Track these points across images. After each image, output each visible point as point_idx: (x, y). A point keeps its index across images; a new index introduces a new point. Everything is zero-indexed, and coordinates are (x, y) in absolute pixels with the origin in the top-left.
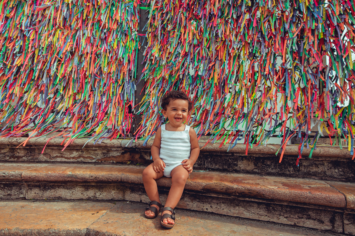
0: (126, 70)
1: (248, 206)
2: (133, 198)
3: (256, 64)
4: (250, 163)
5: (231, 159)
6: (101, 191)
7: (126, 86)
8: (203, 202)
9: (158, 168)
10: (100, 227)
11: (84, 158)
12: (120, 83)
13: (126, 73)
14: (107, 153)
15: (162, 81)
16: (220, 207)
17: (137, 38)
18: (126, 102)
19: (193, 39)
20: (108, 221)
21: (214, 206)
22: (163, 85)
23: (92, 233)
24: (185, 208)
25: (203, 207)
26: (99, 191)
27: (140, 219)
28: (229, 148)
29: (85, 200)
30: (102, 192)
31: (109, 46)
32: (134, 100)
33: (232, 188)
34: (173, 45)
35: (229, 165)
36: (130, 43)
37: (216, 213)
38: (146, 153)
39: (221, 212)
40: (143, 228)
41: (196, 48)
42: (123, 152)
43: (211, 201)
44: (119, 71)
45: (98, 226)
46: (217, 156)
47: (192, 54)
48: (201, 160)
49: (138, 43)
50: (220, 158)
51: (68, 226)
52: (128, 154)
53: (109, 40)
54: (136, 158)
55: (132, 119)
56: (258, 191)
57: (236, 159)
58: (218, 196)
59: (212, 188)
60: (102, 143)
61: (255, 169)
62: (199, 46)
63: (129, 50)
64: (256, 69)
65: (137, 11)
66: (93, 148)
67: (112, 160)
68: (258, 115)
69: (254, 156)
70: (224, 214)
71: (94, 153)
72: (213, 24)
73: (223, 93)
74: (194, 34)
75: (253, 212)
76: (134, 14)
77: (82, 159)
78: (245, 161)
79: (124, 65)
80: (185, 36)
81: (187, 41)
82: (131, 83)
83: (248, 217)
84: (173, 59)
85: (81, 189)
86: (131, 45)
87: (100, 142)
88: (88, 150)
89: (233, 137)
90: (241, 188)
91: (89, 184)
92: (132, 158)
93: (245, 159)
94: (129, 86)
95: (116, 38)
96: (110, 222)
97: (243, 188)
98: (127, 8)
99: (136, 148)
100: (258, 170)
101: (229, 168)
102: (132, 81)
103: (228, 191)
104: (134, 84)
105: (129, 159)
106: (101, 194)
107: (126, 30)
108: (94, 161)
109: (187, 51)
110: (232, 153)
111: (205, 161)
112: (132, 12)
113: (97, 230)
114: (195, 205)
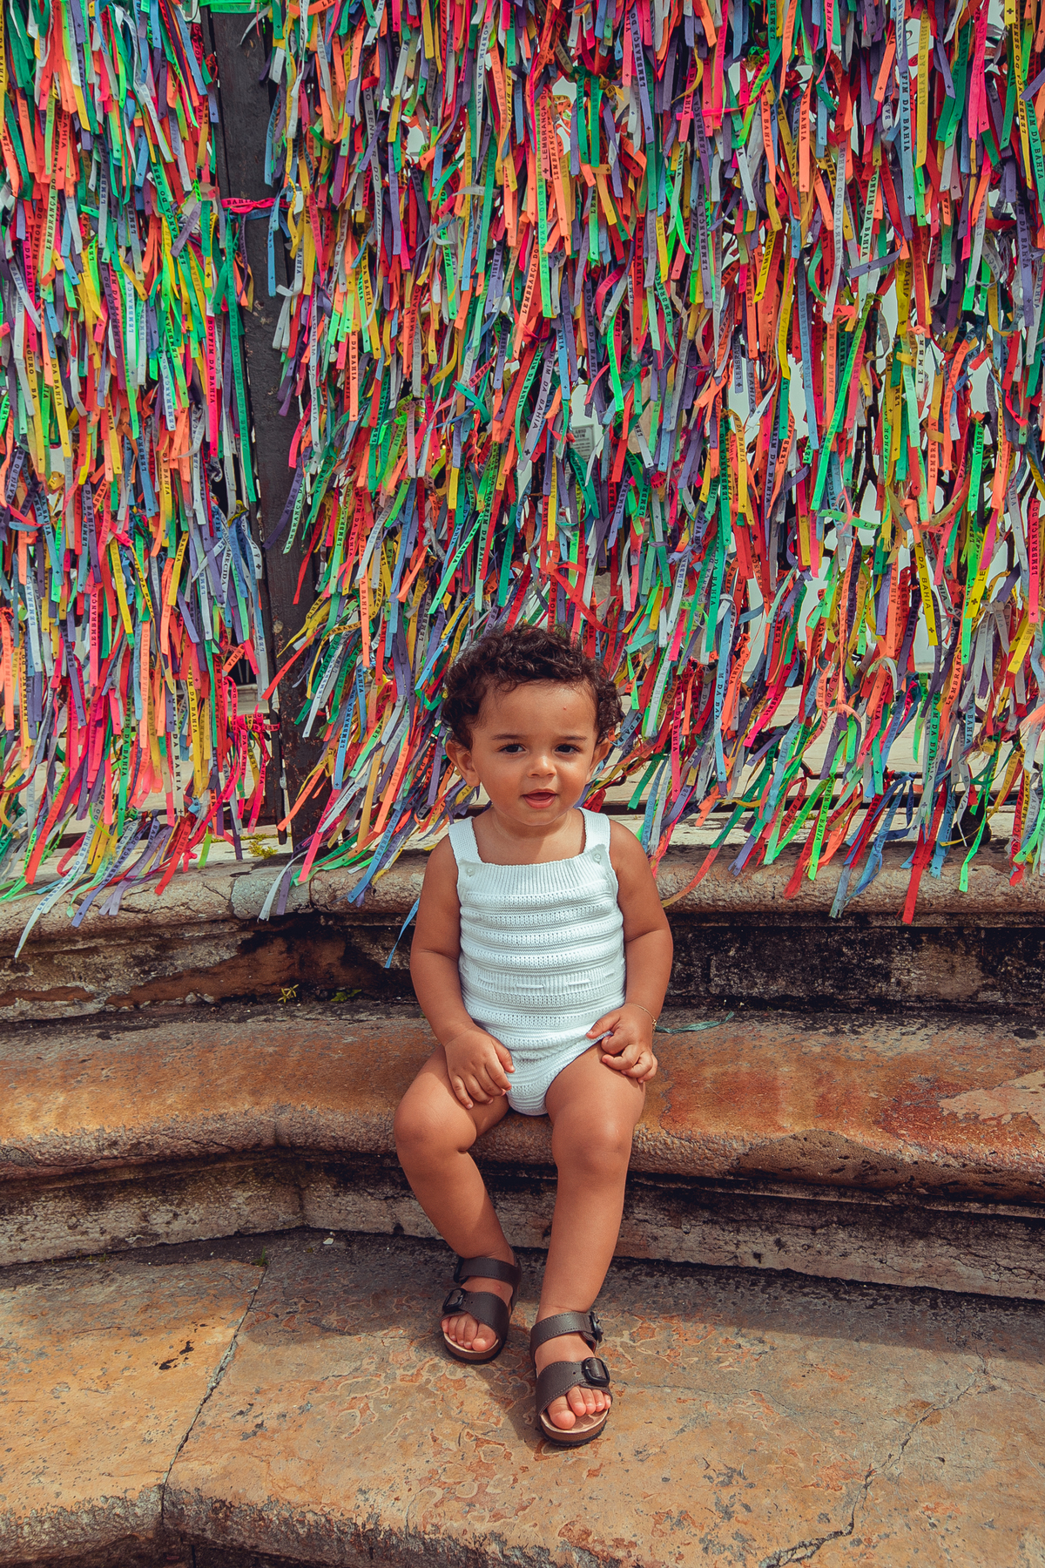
0: (185, 455)
1: (977, 1237)
2: (351, 1218)
3: (979, 377)
4: (957, 959)
5: (850, 944)
6: (176, 1198)
7: (201, 556)
8: (737, 1225)
9: (474, 1083)
10: (226, 1474)
11: (34, 997)
12: (163, 538)
13: (186, 477)
14: (157, 958)
15: (413, 504)
16: (828, 1242)
17: (217, 229)
18: (216, 651)
19: (581, 225)
20: (257, 1410)
21: (796, 1241)
22: (423, 532)
23: (192, 1513)
24: (641, 1255)
25: (737, 1245)
26: (163, 1202)
27: (425, 1375)
28: (839, 896)
29: (96, 1256)
30: (178, 1205)
31: (51, 311)
32: (259, 630)
33: (895, 1165)
34: (458, 271)
35: (844, 977)
36: (183, 268)
37: (806, 1276)
38: (376, 935)
39: (833, 1267)
40: (453, 1446)
41: (602, 290)
42: (245, 942)
43: (780, 1219)
44: (141, 462)
45: (220, 1462)
46: (777, 931)
47: (582, 325)
48: (689, 955)
49: (229, 267)
50: (794, 942)
51: (56, 1487)
52: (279, 946)
53: (45, 269)
54: (324, 963)
55: (269, 744)
56: (1035, 1175)
57: (883, 944)
58: (816, 1194)
59: (785, 1165)
60: (124, 915)
61: (985, 988)
62: (618, 270)
63: (185, 318)
64: (979, 404)
65: (185, 34)
66: (75, 942)
67: (195, 992)
68: (996, 690)
69: (982, 924)
70: (849, 1277)
71: (86, 967)
72: (698, 114)
73: (785, 566)
74: (581, 191)
75: (1004, 1263)
76: (172, 58)
77: (22, 1005)
78: (929, 953)
79: (170, 425)
80: (529, 206)
81: (546, 246)
82: (227, 531)
83: (977, 1291)
84: (466, 374)
85: (61, 1206)
86: (191, 286)
87: (110, 903)
88: (51, 956)
89: (863, 813)
90: (941, 1162)
91: (102, 1178)
92: (302, 964)
93: (929, 941)
94: (216, 550)
95: (86, 243)
96: (269, 1414)
97: (952, 1161)
98: (119, 14)
99: (317, 913)
100: (1005, 993)
101: (842, 989)
102: (230, 516)
103: (873, 1178)
104: (247, 532)
105: (284, 975)
106: (176, 1216)
107: (139, 182)
108: (91, 1008)
109: (549, 310)
110: (860, 916)
111: (709, 960)
112: (157, 44)
113: (220, 1491)
114: (692, 1240)
